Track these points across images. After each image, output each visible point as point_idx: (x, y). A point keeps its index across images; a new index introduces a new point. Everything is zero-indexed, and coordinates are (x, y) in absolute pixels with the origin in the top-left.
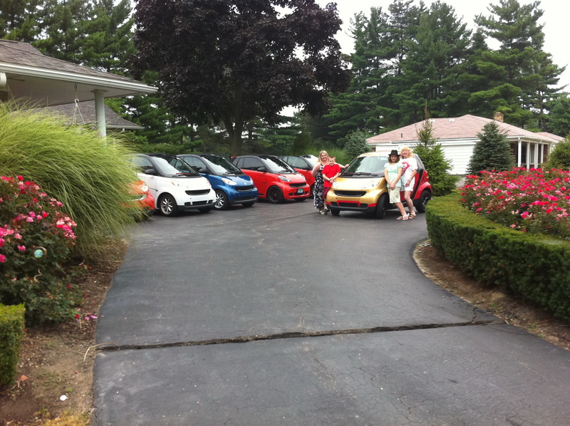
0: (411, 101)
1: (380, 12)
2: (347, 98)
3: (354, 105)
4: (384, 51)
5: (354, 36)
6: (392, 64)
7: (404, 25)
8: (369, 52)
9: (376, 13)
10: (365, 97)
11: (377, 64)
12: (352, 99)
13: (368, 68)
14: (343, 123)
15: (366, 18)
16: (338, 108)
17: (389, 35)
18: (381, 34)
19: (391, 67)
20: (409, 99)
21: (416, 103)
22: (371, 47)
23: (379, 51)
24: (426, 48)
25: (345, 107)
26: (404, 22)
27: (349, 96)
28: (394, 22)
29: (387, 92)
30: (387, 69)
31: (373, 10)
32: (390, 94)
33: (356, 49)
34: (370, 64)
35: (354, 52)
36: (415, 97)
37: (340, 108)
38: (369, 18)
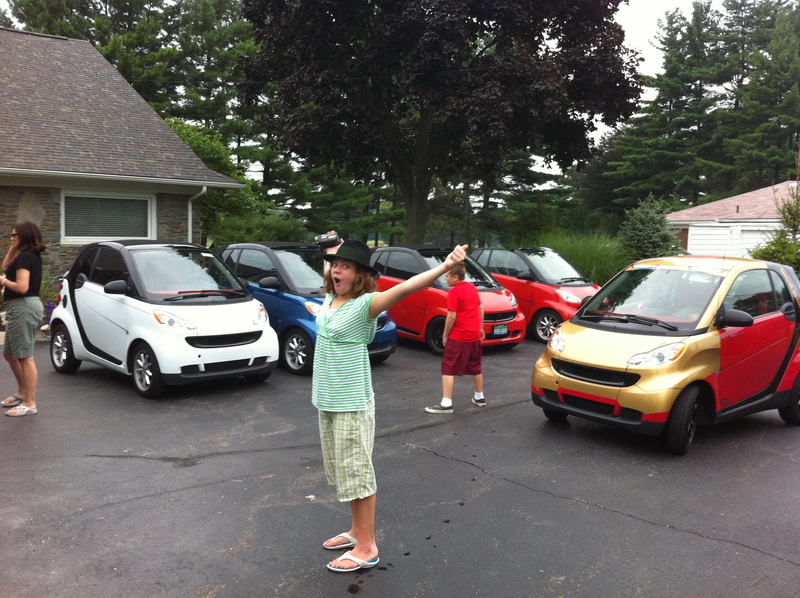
0: (755, 152)
1: (707, 9)
2: (647, 145)
3: (657, 157)
4: (711, 71)
5: (662, 46)
6: (725, 92)
7: (748, 30)
8: (687, 72)
9: (700, 12)
10: (677, 145)
11: (699, 92)
12: (655, 146)
13: (684, 98)
14: (637, 186)
15: (684, 19)
16: (631, 160)
17: (721, 44)
18: (707, 45)
19: (723, 97)
20: (752, 149)
21: (764, 154)
22: (691, 65)
23: (703, 70)
24: (785, 64)
25: (643, 159)
26: (747, 25)
27: (650, 142)
28: (730, 25)
29: (714, 136)
30: (716, 99)
31: (697, 6)
32: (719, 140)
33: (665, 68)
34: (688, 92)
35: (663, 72)
36: (762, 146)
37: (634, 162)
38: (690, 19)
